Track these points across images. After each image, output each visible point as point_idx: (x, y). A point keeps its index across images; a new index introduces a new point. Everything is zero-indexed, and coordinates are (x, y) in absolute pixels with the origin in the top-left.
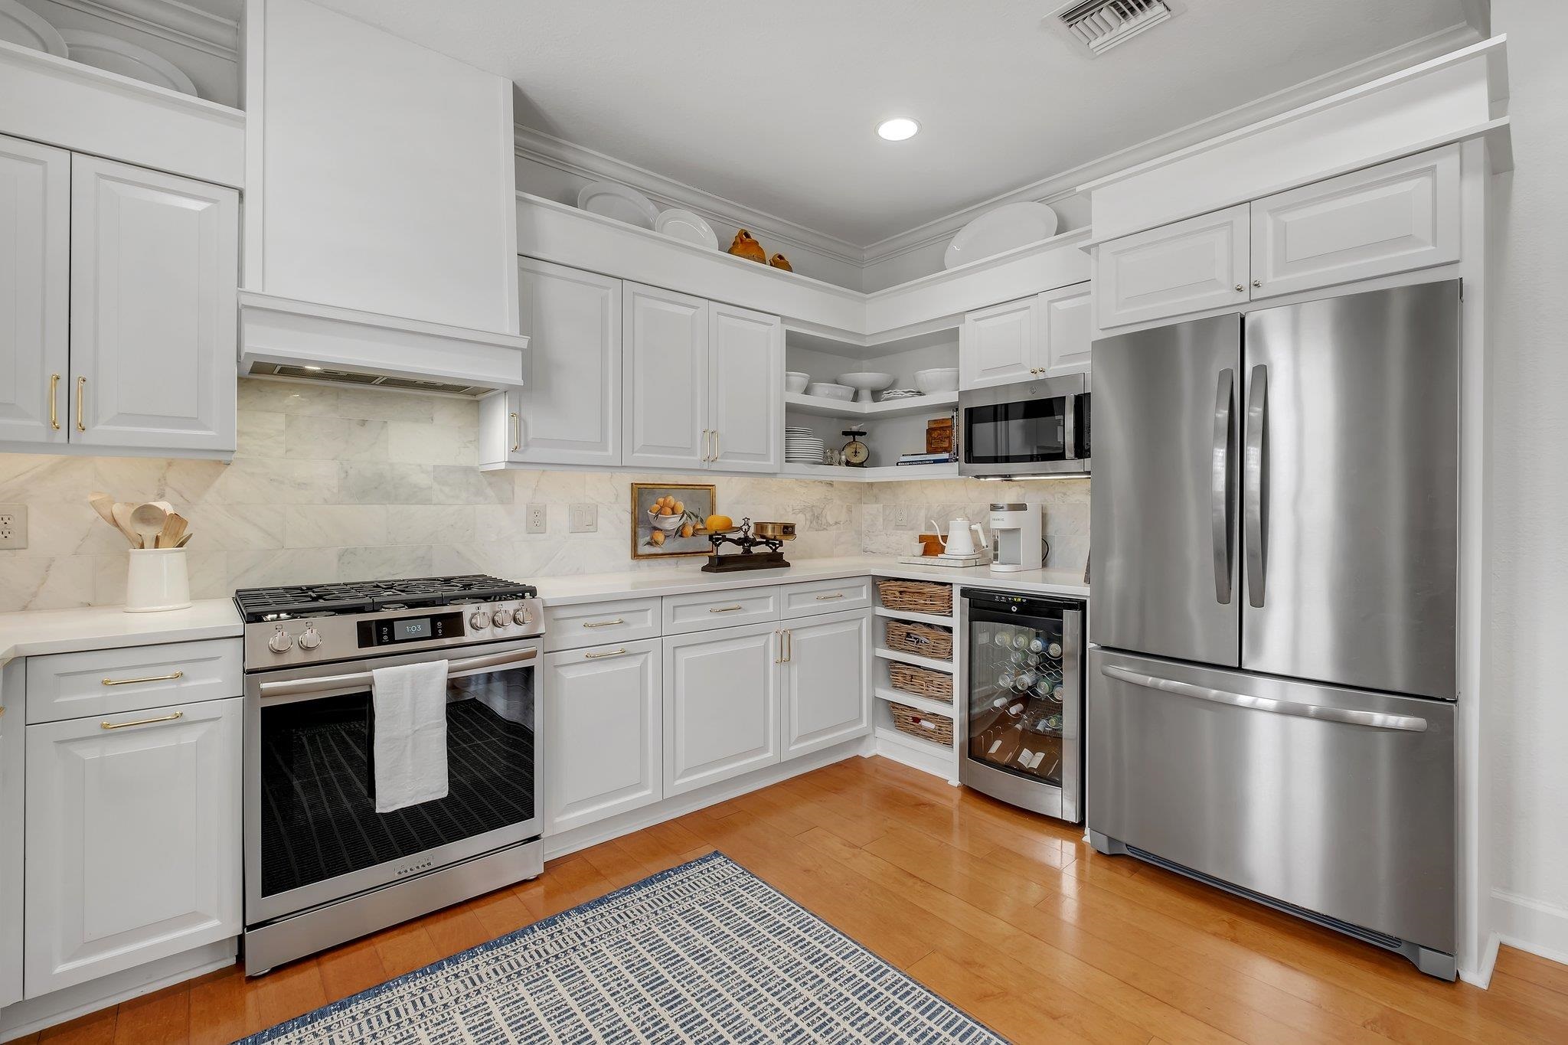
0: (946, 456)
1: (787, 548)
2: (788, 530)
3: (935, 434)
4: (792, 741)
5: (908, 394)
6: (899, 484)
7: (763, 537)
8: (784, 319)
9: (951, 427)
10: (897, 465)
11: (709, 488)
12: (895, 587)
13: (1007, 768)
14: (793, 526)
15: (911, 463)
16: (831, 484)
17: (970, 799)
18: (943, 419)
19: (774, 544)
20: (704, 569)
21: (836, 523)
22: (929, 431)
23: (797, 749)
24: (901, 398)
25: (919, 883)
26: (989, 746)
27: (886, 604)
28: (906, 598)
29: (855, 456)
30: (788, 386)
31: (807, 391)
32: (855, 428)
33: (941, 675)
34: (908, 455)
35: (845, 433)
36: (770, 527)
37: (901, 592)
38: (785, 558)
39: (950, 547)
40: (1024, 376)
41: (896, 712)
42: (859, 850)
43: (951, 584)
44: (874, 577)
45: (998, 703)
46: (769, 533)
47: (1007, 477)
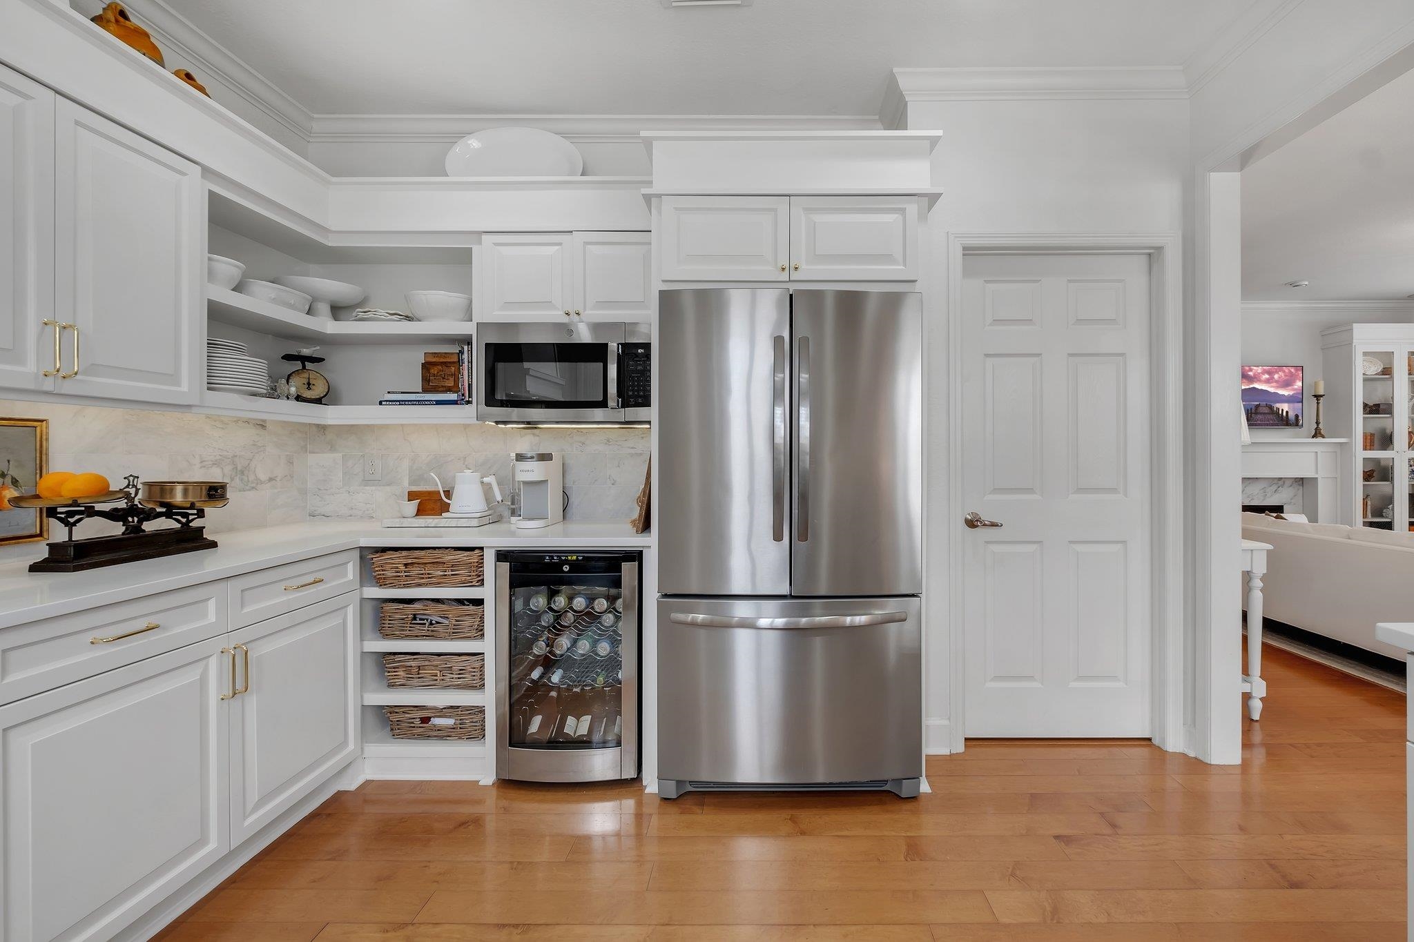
0: (453, 397)
1: (212, 520)
2: (215, 492)
3: (434, 370)
4: (250, 807)
5: (394, 317)
6: (370, 428)
7: (162, 504)
8: (207, 172)
9: (459, 363)
10: (381, 403)
11: (33, 426)
12: (398, 559)
13: (553, 744)
14: (223, 487)
15: (402, 402)
16: (262, 425)
17: (513, 793)
18: (446, 353)
19: (186, 515)
20: (35, 568)
21: (271, 479)
22: (426, 366)
23: (255, 820)
24: (383, 320)
25: (515, 931)
26: (527, 723)
27: (381, 582)
28: (415, 571)
29: (309, 388)
30: (211, 275)
31: (238, 288)
32: (306, 351)
33: (464, 658)
34: (393, 393)
35: (288, 358)
36: (179, 489)
37: (406, 565)
38: (208, 535)
39: (455, 504)
40: (555, 315)
41: (394, 718)
42: (410, 927)
43: (482, 549)
44: (362, 548)
45: (535, 675)
46: (178, 498)
47: (531, 424)
